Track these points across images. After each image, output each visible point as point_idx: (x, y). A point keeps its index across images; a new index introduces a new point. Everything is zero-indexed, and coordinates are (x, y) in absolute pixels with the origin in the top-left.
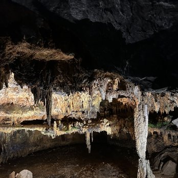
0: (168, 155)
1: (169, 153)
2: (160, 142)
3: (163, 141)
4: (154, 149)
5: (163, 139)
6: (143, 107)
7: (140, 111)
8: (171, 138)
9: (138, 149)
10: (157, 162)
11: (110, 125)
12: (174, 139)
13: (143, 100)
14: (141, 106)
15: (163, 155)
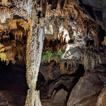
0: (62, 83)
1: (63, 81)
2: (56, 70)
3: (59, 69)
4: (50, 77)
5: (59, 67)
6: (38, 31)
7: (33, 35)
8: (67, 67)
9: (28, 79)
10: (50, 90)
11: (5, 51)
12: (69, 68)
13: (39, 23)
14: (36, 29)
15: (57, 83)
